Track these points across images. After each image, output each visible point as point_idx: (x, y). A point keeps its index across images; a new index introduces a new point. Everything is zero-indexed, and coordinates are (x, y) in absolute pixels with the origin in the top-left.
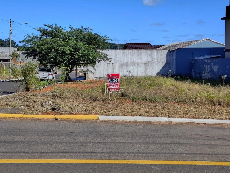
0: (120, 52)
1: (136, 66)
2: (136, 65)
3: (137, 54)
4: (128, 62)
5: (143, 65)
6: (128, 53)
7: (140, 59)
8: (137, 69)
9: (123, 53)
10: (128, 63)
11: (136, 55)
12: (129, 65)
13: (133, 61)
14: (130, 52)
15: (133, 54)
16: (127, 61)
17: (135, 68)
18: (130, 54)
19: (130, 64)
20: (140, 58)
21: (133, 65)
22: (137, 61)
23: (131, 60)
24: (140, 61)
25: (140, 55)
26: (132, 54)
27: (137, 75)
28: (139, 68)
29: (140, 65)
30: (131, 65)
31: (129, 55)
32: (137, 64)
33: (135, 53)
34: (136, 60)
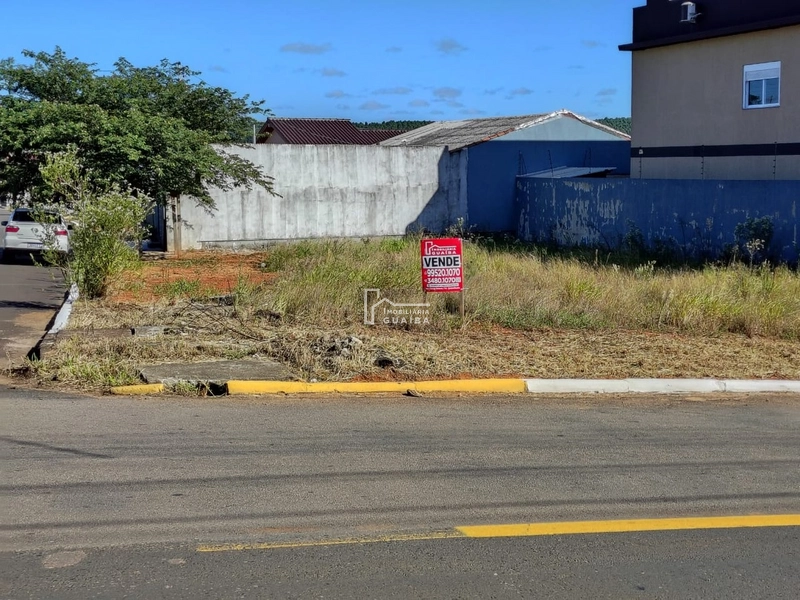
0: (283, 153)
1: (340, 203)
2: (339, 197)
3: (343, 162)
4: (311, 187)
5: (361, 198)
6: (312, 156)
7: (351, 176)
8: (343, 212)
9: (294, 159)
10: (312, 190)
11: (338, 163)
12: (315, 197)
13: (327, 186)
14: (318, 154)
15: (327, 161)
16: (308, 186)
17: (336, 208)
18: (319, 161)
19: (318, 195)
20: (353, 176)
21: (328, 199)
22: (343, 185)
23: (321, 180)
24: (351, 185)
25: (350, 166)
26: (323, 159)
27: (342, 233)
28: (349, 209)
29: (350, 197)
30: (323, 198)
31: (316, 165)
32: (343, 194)
33: (333, 157)
34: (339, 180)
